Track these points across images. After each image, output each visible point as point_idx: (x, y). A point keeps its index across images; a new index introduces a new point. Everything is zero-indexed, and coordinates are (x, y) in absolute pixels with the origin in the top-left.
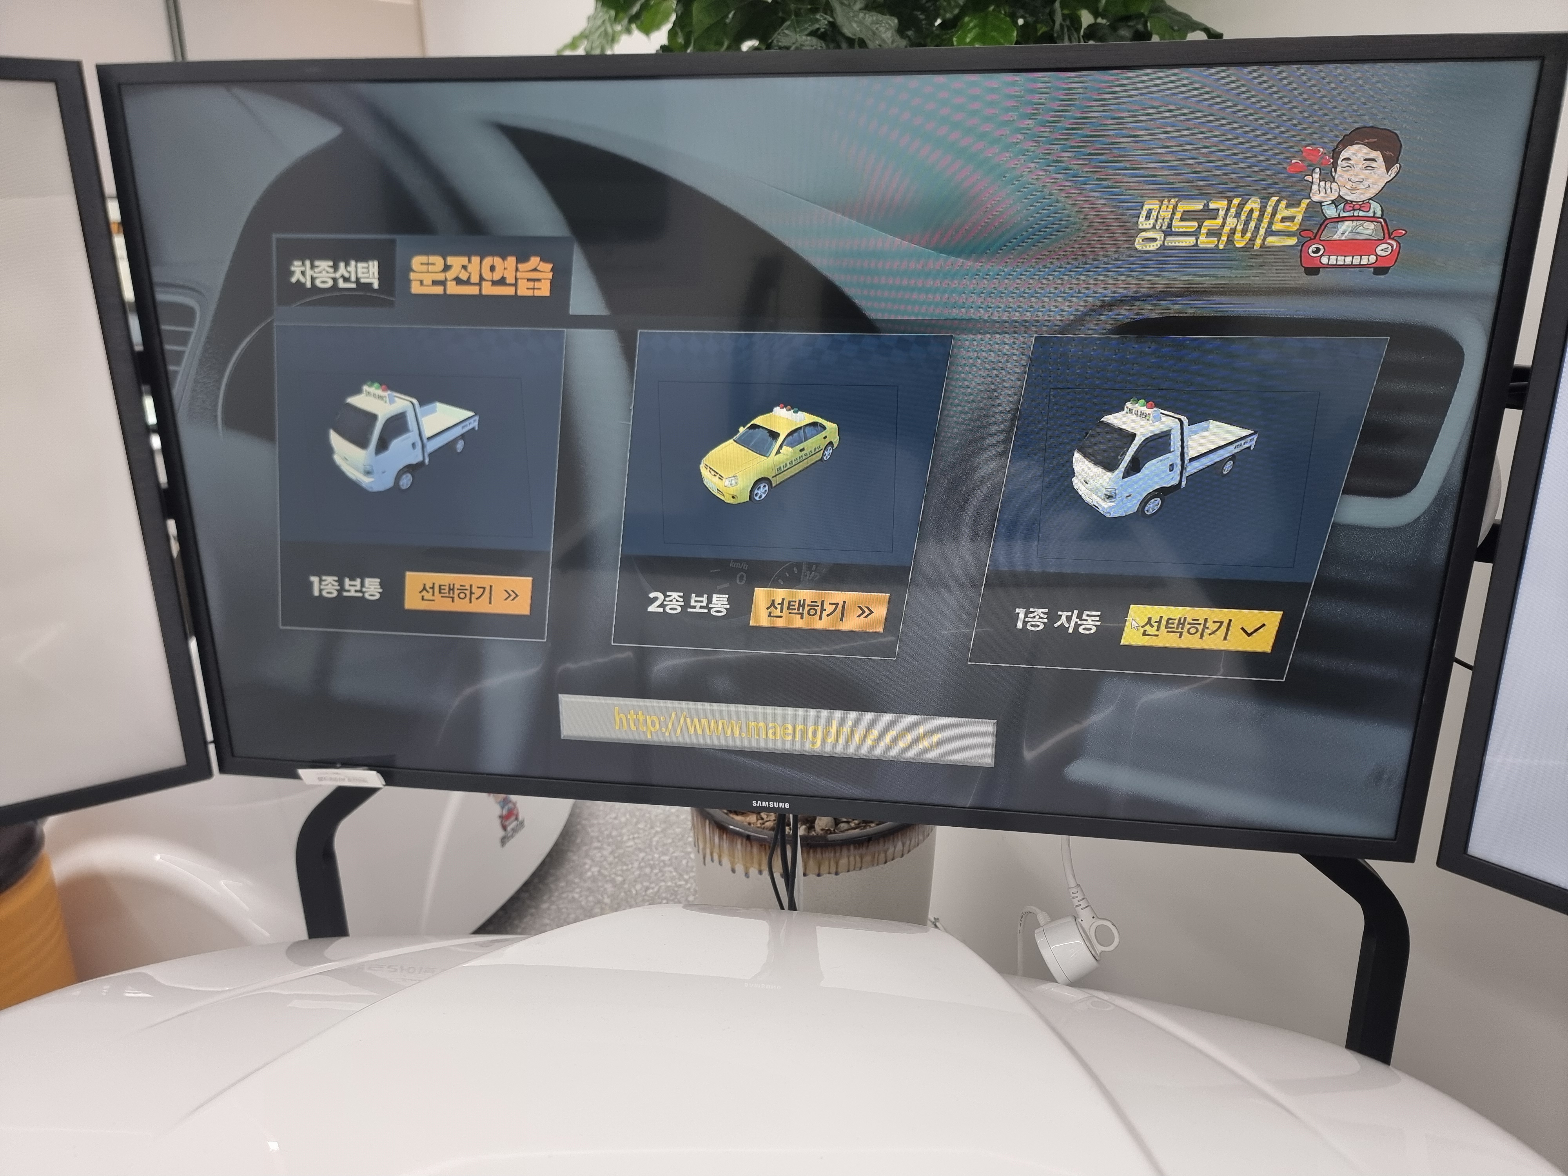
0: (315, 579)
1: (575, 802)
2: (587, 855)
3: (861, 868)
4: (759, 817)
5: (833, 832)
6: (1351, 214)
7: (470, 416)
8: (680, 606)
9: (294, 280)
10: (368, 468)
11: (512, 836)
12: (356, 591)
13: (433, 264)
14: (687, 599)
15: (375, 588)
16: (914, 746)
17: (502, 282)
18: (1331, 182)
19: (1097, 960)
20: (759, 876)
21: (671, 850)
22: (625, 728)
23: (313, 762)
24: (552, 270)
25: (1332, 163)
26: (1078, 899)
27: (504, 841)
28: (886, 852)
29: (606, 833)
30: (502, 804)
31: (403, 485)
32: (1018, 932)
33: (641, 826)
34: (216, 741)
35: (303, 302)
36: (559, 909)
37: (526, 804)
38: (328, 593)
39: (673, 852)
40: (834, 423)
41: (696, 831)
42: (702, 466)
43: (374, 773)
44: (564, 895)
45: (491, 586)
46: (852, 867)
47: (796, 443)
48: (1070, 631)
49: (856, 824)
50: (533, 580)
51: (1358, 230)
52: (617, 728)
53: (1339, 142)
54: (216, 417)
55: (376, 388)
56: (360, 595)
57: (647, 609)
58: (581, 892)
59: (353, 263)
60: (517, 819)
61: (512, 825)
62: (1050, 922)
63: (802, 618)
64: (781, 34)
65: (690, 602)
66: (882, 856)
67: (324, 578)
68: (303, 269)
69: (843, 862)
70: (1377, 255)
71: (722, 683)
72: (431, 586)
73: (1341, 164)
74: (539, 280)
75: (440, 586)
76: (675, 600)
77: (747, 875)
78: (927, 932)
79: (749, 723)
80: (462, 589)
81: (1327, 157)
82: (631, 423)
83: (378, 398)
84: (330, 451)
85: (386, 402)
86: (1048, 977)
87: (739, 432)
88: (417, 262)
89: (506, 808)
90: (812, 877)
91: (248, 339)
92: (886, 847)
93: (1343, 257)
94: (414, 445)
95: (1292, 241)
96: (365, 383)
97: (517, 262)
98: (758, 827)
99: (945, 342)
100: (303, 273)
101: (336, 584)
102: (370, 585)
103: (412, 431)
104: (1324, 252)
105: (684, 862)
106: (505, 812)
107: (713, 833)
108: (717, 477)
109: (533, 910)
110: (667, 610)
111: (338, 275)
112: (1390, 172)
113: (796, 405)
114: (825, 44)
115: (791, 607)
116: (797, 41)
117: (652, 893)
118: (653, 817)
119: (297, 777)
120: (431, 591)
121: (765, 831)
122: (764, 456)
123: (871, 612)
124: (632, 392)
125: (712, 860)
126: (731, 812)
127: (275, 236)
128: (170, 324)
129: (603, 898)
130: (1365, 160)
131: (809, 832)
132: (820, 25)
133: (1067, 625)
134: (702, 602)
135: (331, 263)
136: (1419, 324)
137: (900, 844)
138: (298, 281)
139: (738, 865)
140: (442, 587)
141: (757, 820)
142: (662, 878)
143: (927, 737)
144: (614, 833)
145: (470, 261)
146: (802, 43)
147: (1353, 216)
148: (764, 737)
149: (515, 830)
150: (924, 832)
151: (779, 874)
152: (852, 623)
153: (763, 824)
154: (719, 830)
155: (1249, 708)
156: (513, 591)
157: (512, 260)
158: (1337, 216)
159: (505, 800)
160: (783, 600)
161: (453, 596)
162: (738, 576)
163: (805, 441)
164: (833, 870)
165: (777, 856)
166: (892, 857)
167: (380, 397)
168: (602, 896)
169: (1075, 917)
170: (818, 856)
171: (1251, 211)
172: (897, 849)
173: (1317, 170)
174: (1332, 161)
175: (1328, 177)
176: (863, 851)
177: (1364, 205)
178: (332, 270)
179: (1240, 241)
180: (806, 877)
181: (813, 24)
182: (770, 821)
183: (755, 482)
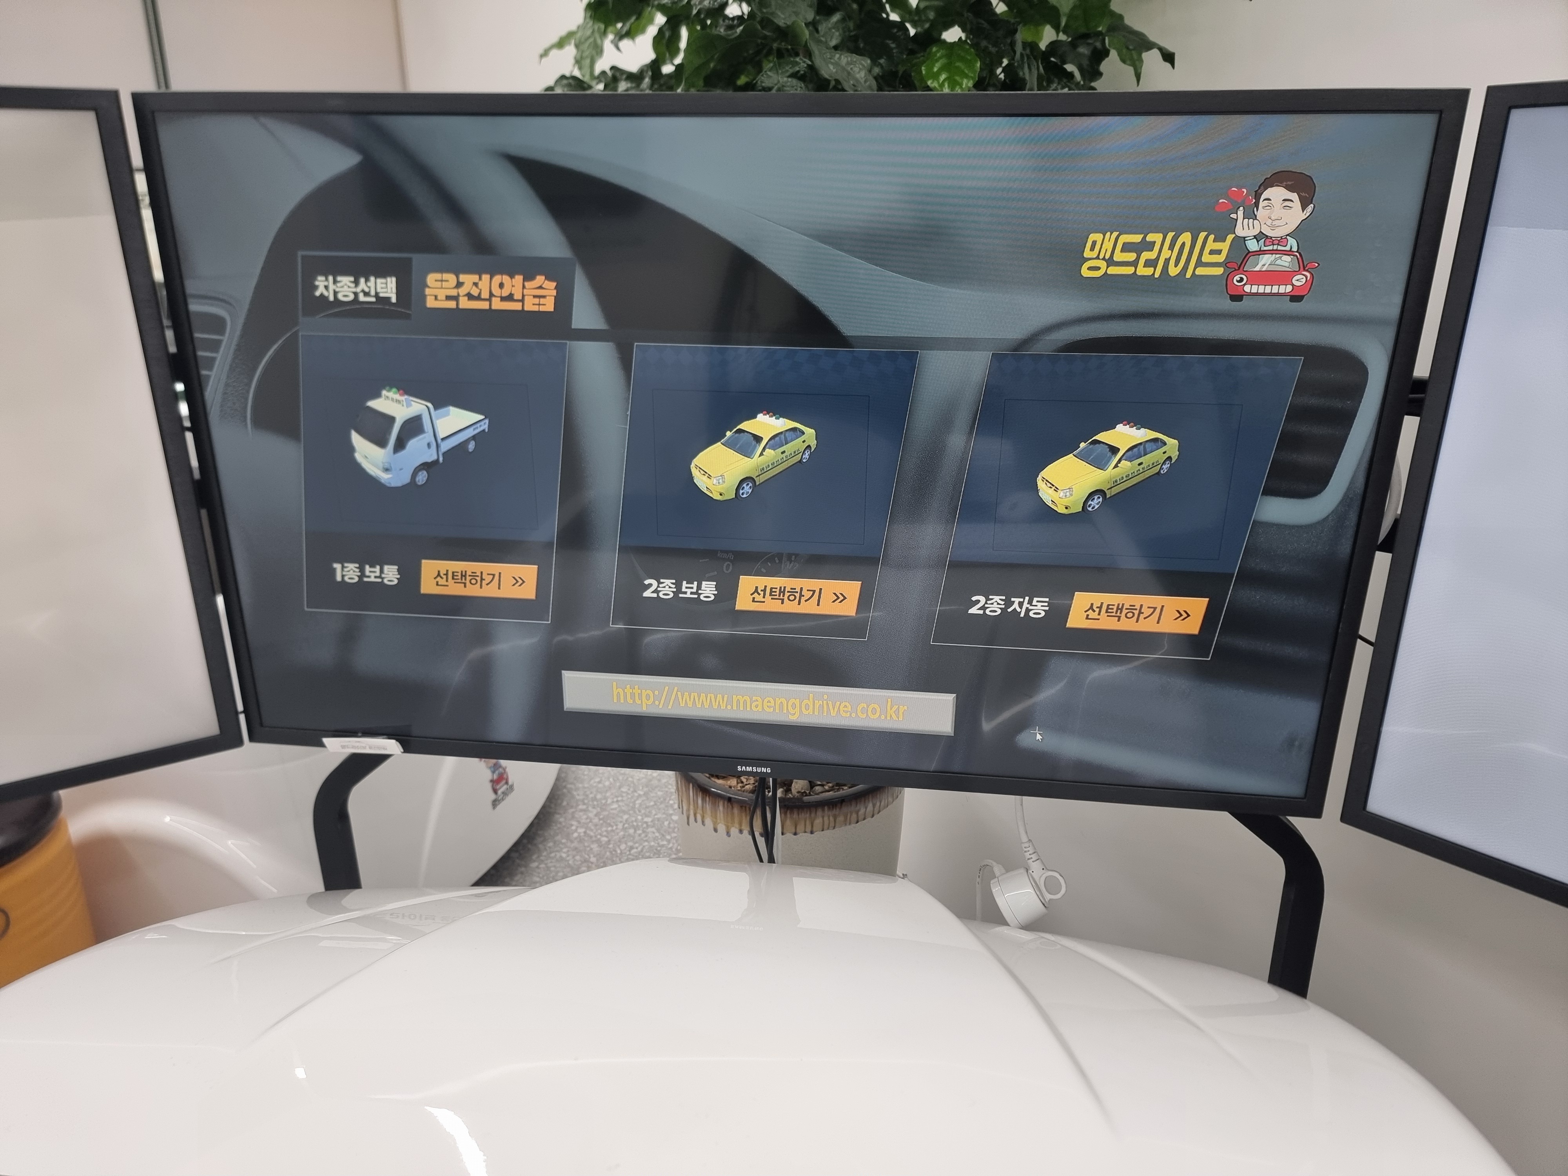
0: (337, 566)
1: (561, 767)
2: (573, 817)
3: (834, 828)
4: (739, 781)
5: (808, 794)
6: (1270, 248)
7: (481, 419)
8: (672, 592)
9: (318, 294)
10: (387, 466)
11: (503, 799)
12: (376, 577)
13: (447, 281)
14: (678, 586)
15: (393, 575)
16: (883, 717)
17: (510, 298)
18: (1254, 220)
19: (1045, 907)
20: (740, 835)
21: (654, 812)
22: (622, 701)
23: (336, 731)
24: (556, 288)
25: (1255, 203)
26: (1029, 853)
27: (495, 803)
28: (857, 813)
29: (591, 796)
30: (492, 769)
31: (419, 481)
32: (977, 883)
33: (624, 790)
34: (245, 711)
35: (326, 314)
36: (548, 868)
37: (515, 768)
38: (349, 578)
39: (655, 815)
40: (811, 429)
41: (680, 794)
42: (693, 465)
43: (394, 741)
44: (553, 855)
45: (500, 573)
46: (826, 827)
47: (778, 447)
48: (1022, 615)
49: (829, 787)
50: (538, 568)
51: (1277, 262)
52: (615, 701)
53: (1262, 184)
54: (245, 417)
55: (395, 393)
56: (379, 580)
57: (642, 595)
58: (568, 851)
59: (372, 279)
60: (507, 783)
61: (502, 789)
62: (1004, 874)
63: (782, 603)
64: (765, 76)
65: (681, 588)
66: (854, 816)
67: (346, 565)
68: (326, 283)
69: (818, 821)
70: (1293, 285)
71: (710, 661)
72: (445, 573)
73: (1262, 204)
74: (544, 297)
75: (453, 573)
76: (668, 587)
77: (728, 834)
78: (896, 882)
79: (734, 696)
80: (474, 575)
81: (1250, 197)
82: (628, 427)
83: (396, 402)
84: (351, 449)
85: (403, 406)
86: (1001, 921)
87: (726, 436)
88: (432, 279)
89: (497, 772)
90: (789, 835)
91: (275, 347)
92: (858, 808)
93: (1264, 286)
94: (429, 445)
95: (1219, 271)
96: (384, 388)
97: (524, 280)
98: (739, 790)
99: (912, 357)
100: (326, 287)
101: (357, 570)
102: (388, 571)
103: (428, 432)
104: (1247, 282)
105: (666, 823)
106: (495, 777)
107: (697, 795)
108: (706, 476)
109: (523, 869)
110: (661, 595)
111: (359, 290)
112: (1305, 212)
113: (777, 411)
114: (804, 85)
115: (773, 593)
116: (779, 82)
117: (636, 852)
118: (635, 781)
119: (322, 745)
120: (445, 577)
121: (745, 793)
122: (749, 457)
123: (845, 598)
124: (629, 399)
125: (696, 820)
126: (712, 776)
127: (300, 253)
128: (203, 332)
129: (590, 858)
130: (1283, 200)
131: (786, 795)
132: (799, 67)
133: (1019, 610)
134: (692, 588)
135: (352, 279)
136: (1329, 346)
137: (870, 806)
138: (322, 295)
139: (720, 824)
140: (455, 574)
141: (738, 783)
142: (645, 839)
143: (894, 709)
144: (599, 796)
145: (480, 279)
146: (784, 84)
147: (1273, 250)
148: (748, 709)
149: (505, 794)
150: (893, 794)
151: (758, 833)
152: (828, 608)
153: (743, 787)
154: (702, 793)
155: (1180, 683)
156: (520, 578)
157: (519, 278)
158: (1259, 250)
159: (495, 765)
160: (766, 587)
161: (465, 582)
162: (725, 565)
163: (786, 444)
164: (809, 829)
165: (757, 817)
166: (863, 817)
167: (398, 401)
168: (588, 855)
169: (1027, 868)
170: (794, 816)
171: (1183, 244)
172: (868, 809)
173: (1241, 208)
174: (1254, 201)
175: (1251, 215)
176: (836, 811)
177: (1282, 240)
178: (353, 285)
179: (1173, 271)
180: (783, 836)
181: (793, 66)
182: (749, 784)
183: (740, 481)
